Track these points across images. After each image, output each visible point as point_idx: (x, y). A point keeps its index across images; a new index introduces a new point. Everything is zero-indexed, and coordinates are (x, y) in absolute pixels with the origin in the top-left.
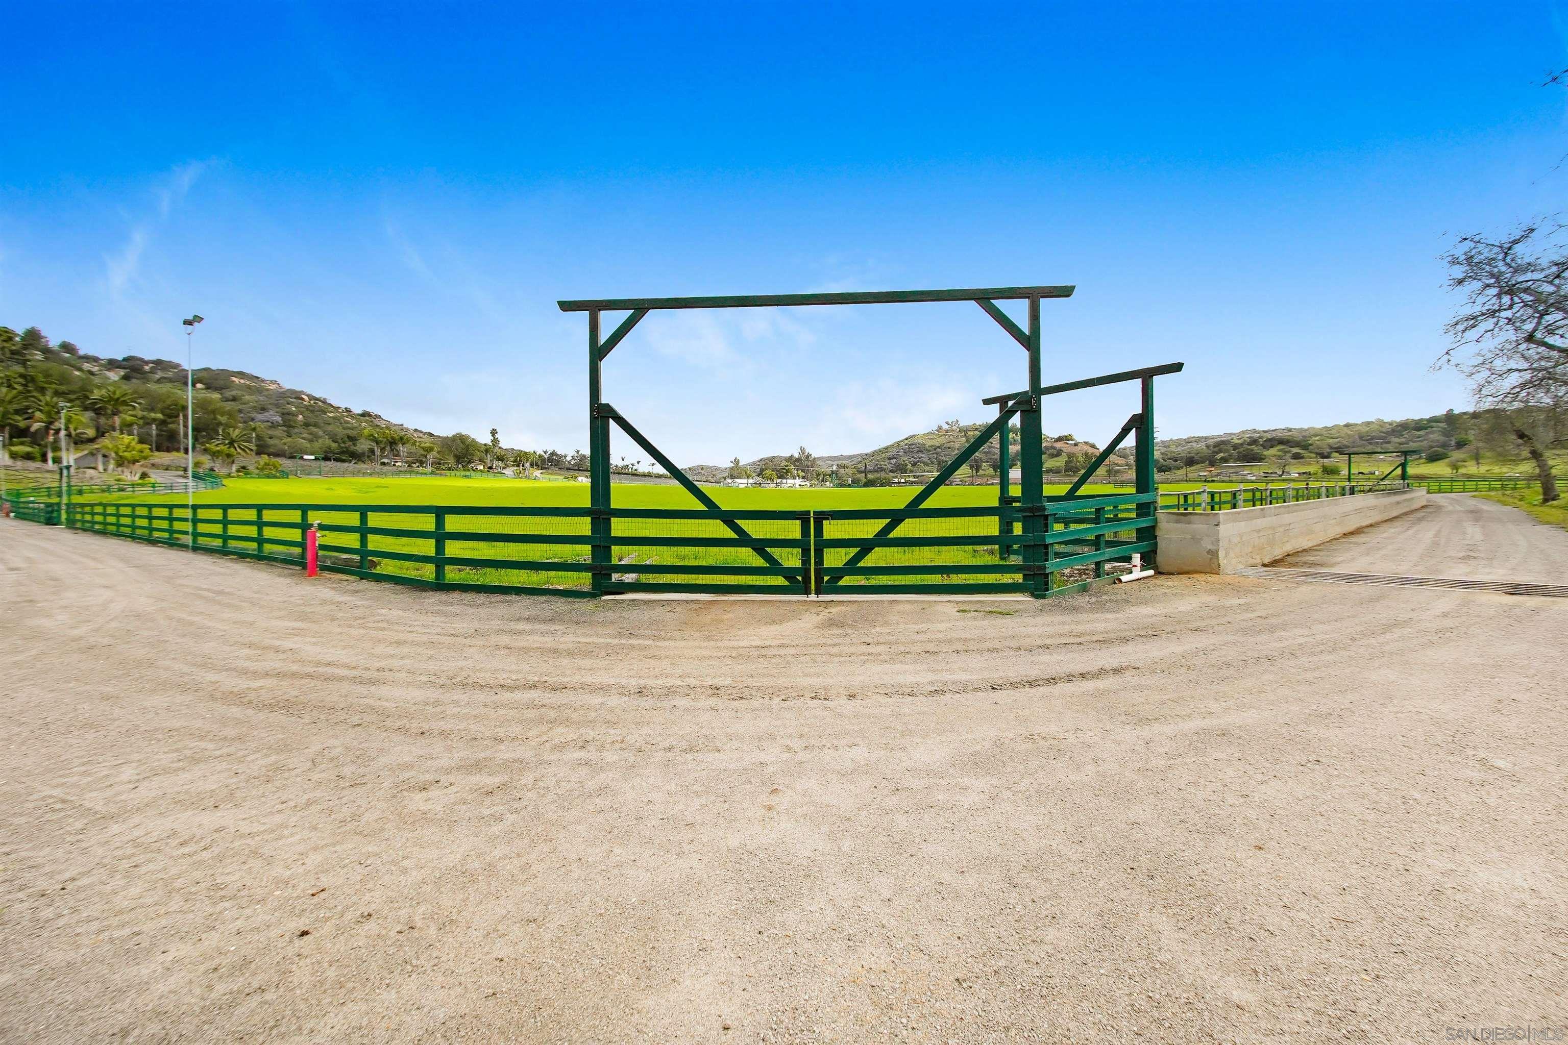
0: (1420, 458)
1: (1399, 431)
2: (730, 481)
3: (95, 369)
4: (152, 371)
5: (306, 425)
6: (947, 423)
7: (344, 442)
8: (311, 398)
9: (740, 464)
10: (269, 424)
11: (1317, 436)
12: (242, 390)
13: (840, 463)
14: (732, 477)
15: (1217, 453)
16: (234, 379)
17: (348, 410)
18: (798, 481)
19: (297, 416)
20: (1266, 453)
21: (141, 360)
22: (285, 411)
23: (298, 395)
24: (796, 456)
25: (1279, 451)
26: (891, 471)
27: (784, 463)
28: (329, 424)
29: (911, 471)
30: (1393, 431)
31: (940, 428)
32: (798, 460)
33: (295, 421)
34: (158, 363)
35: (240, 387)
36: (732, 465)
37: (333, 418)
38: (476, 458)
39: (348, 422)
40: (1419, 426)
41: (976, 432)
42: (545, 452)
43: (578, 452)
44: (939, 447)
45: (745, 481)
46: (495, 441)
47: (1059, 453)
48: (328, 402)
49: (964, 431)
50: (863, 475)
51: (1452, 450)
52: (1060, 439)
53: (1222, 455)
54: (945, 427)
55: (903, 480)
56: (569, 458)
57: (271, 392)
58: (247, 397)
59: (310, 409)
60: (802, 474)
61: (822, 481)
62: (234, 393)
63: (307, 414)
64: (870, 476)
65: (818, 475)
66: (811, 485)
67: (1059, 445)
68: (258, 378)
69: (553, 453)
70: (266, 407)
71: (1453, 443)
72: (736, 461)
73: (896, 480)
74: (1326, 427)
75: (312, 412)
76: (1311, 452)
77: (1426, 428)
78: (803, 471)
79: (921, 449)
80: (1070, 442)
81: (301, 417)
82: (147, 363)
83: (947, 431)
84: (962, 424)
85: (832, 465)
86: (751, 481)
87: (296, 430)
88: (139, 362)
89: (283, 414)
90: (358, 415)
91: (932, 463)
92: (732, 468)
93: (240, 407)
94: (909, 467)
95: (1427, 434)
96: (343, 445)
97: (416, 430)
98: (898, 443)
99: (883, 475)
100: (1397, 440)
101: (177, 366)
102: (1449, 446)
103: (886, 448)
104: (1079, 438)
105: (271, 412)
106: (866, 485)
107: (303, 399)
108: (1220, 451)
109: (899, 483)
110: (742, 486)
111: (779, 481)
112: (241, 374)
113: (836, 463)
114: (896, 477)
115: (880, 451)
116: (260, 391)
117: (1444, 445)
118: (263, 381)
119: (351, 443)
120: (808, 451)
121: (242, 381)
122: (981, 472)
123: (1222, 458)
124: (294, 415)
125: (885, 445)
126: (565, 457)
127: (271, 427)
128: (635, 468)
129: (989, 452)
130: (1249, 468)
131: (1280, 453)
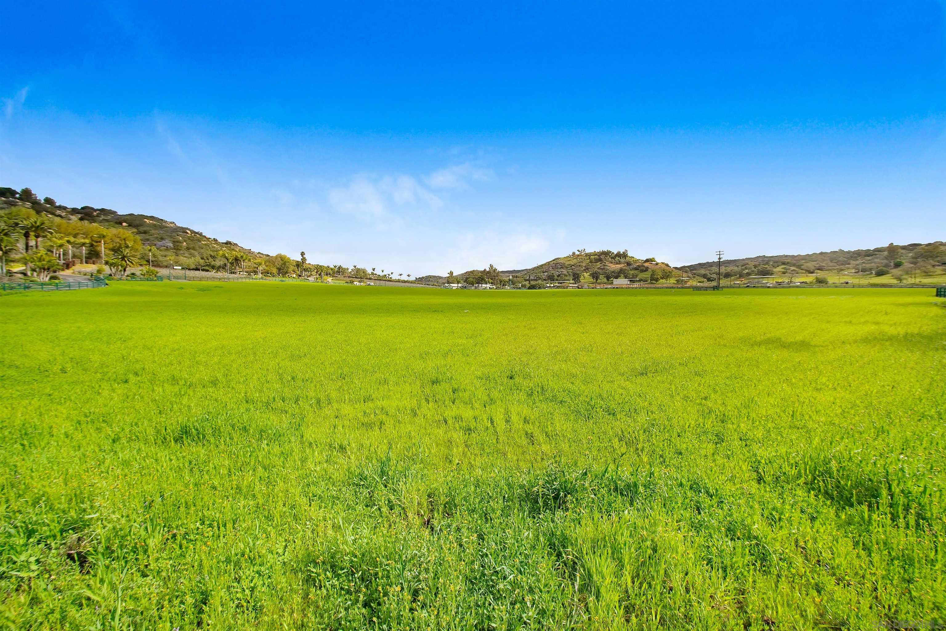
0: (871, 273)
1: (856, 257)
2: (447, 285)
3: (63, 214)
4: (98, 216)
5: (188, 249)
6: (578, 251)
7: (208, 259)
8: (193, 232)
9: (454, 275)
10: (165, 248)
11: (803, 260)
12: (150, 227)
13: (514, 274)
14: (449, 282)
15: (744, 270)
16: (146, 220)
17: (215, 240)
18: (488, 286)
19: (183, 243)
20: (775, 270)
21: (92, 209)
22: (175, 240)
23: (184, 230)
24: (488, 270)
25: (782, 268)
26: (545, 280)
27: (480, 274)
28: (202, 248)
29: (557, 280)
30: (851, 257)
31: (574, 253)
32: (488, 272)
33: (181, 247)
34: (103, 210)
35: (149, 225)
36: (448, 275)
37: (205, 244)
38: (290, 270)
39: (214, 247)
40: (868, 253)
41: (596, 256)
42: (335, 267)
43: (355, 267)
44: (573, 265)
45: (456, 285)
46: (304, 260)
47: (647, 269)
48: (203, 235)
49: (588, 255)
50: (528, 282)
51: (891, 269)
52: (647, 261)
53: (747, 271)
54: (577, 253)
55: (552, 285)
56: (350, 270)
57: (168, 229)
58: (153, 231)
59: (190, 239)
60: (490, 281)
61: (503, 285)
62: (145, 229)
63: (188, 241)
64: (533, 283)
65: (501, 282)
66: (496, 289)
67: (646, 264)
68: (162, 220)
69: (340, 267)
70: (164, 237)
71: (892, 264)
72: (451, 273)
73: (548, 285)
74: (808, 255)
75: (192, 240)
76: (802, 269)
77: (872, 255)
78: (492, 279)
79: (563, 266)
80: (653, 263)
81: (185, 243)
82: (96, 210)
83: (578, 256)
84: (588, 251)
85: (509, 276)
86: (460, 285)
87: (181, 252)
88: (89, 210)
89: (174, 242)
90: (223, 243)
91: (569, 275)
92: (448, 277)
93: (148, 237)
94: (556, 277)
95: (873, 259)
96: (207, 261)
97: (259, 253)
98: (549, 262)
99: (540, 282)
100: (854, 262)
101: (114, 213)
102: (890, 266)
103: (542, 266)
104: (659, 260)
105: (167, 241)
106: (529, 288)
107: (187, 233)
108: (746, 268)
109: (550, 287)
110: (454, 288)
111: (477, 285)
112: (152, 218)
113: (511, 275)
114: (548, 283)
115: (538, 268)
116: (161, 227)
117: (887, 266)
118: (166, 222)
119: (212, 260)
120: (495, 266)
121: (151, 222)
122: (599, 281)
123: (747, 273)
124: (180, 242)
125: (540, 264)
126: (348, 269)
127: (166, 250)
128: (390, 276)
129: (604, 269)
130: (766, 279)
131: (783, 270)
